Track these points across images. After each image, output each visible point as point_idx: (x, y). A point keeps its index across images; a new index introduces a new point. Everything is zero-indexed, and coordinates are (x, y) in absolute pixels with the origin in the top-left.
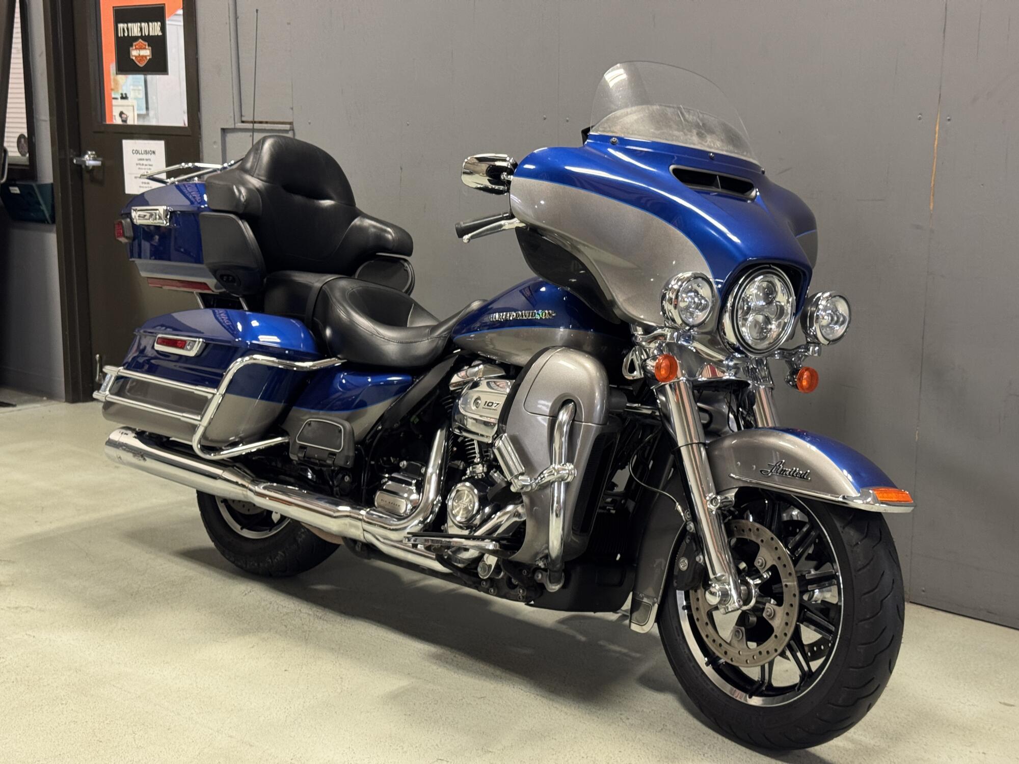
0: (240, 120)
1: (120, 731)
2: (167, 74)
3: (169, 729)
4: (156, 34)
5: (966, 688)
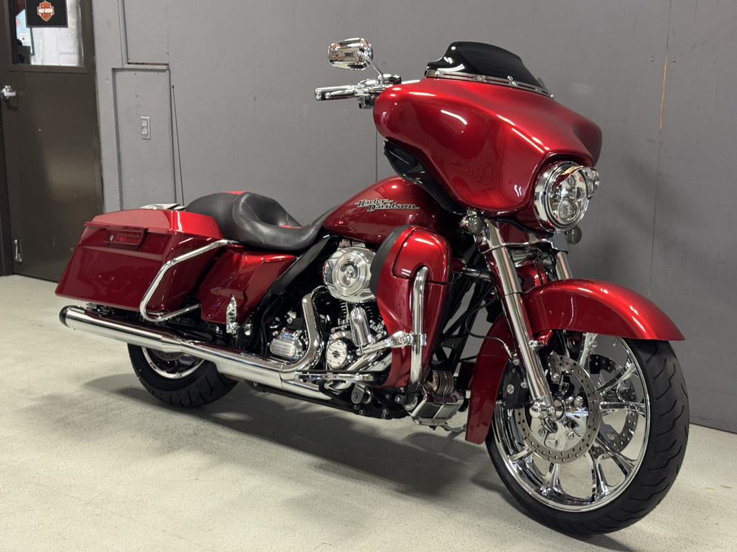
0: (127, 62)
2: (67, 27)
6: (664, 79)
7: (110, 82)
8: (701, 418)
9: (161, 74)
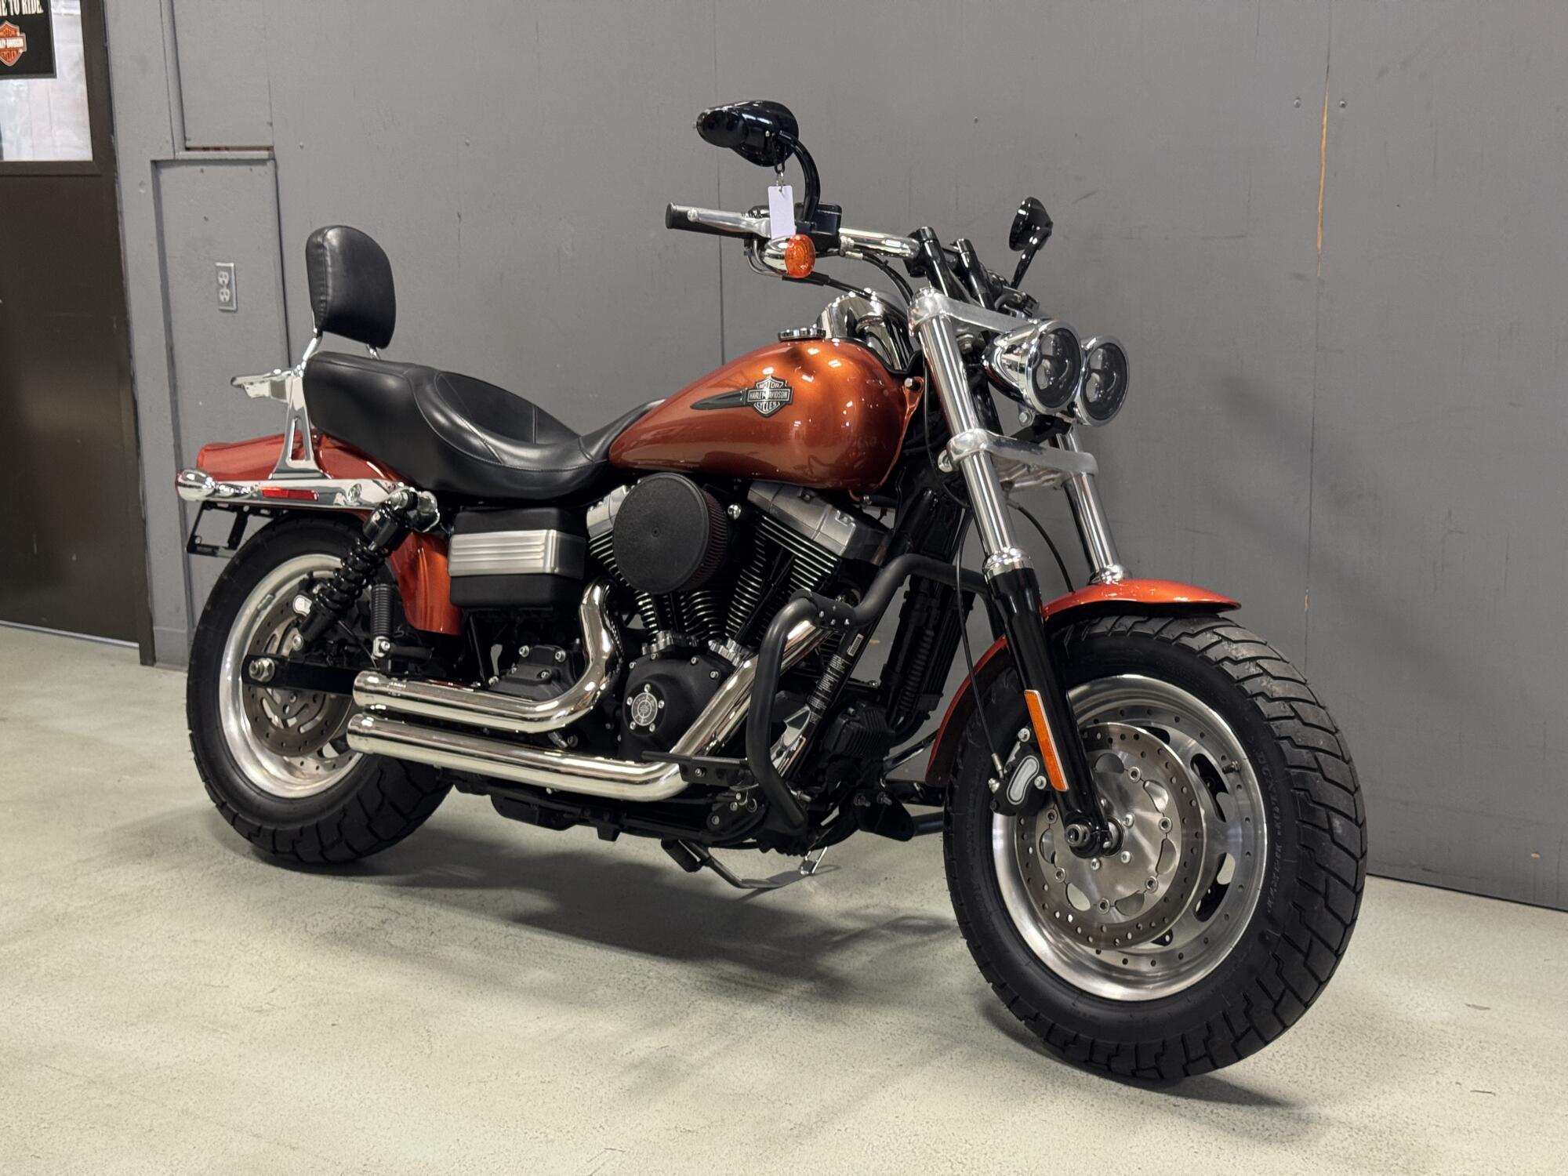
0: (182, 147)
1: (68, 1139)
2: (54, 76)
3: (150, 1130)
4: (33, 12)
5: (1411, 985)
6: (1324, 142)
7: (147, 191)
8: (1424, 869)
9: (257, 169)
